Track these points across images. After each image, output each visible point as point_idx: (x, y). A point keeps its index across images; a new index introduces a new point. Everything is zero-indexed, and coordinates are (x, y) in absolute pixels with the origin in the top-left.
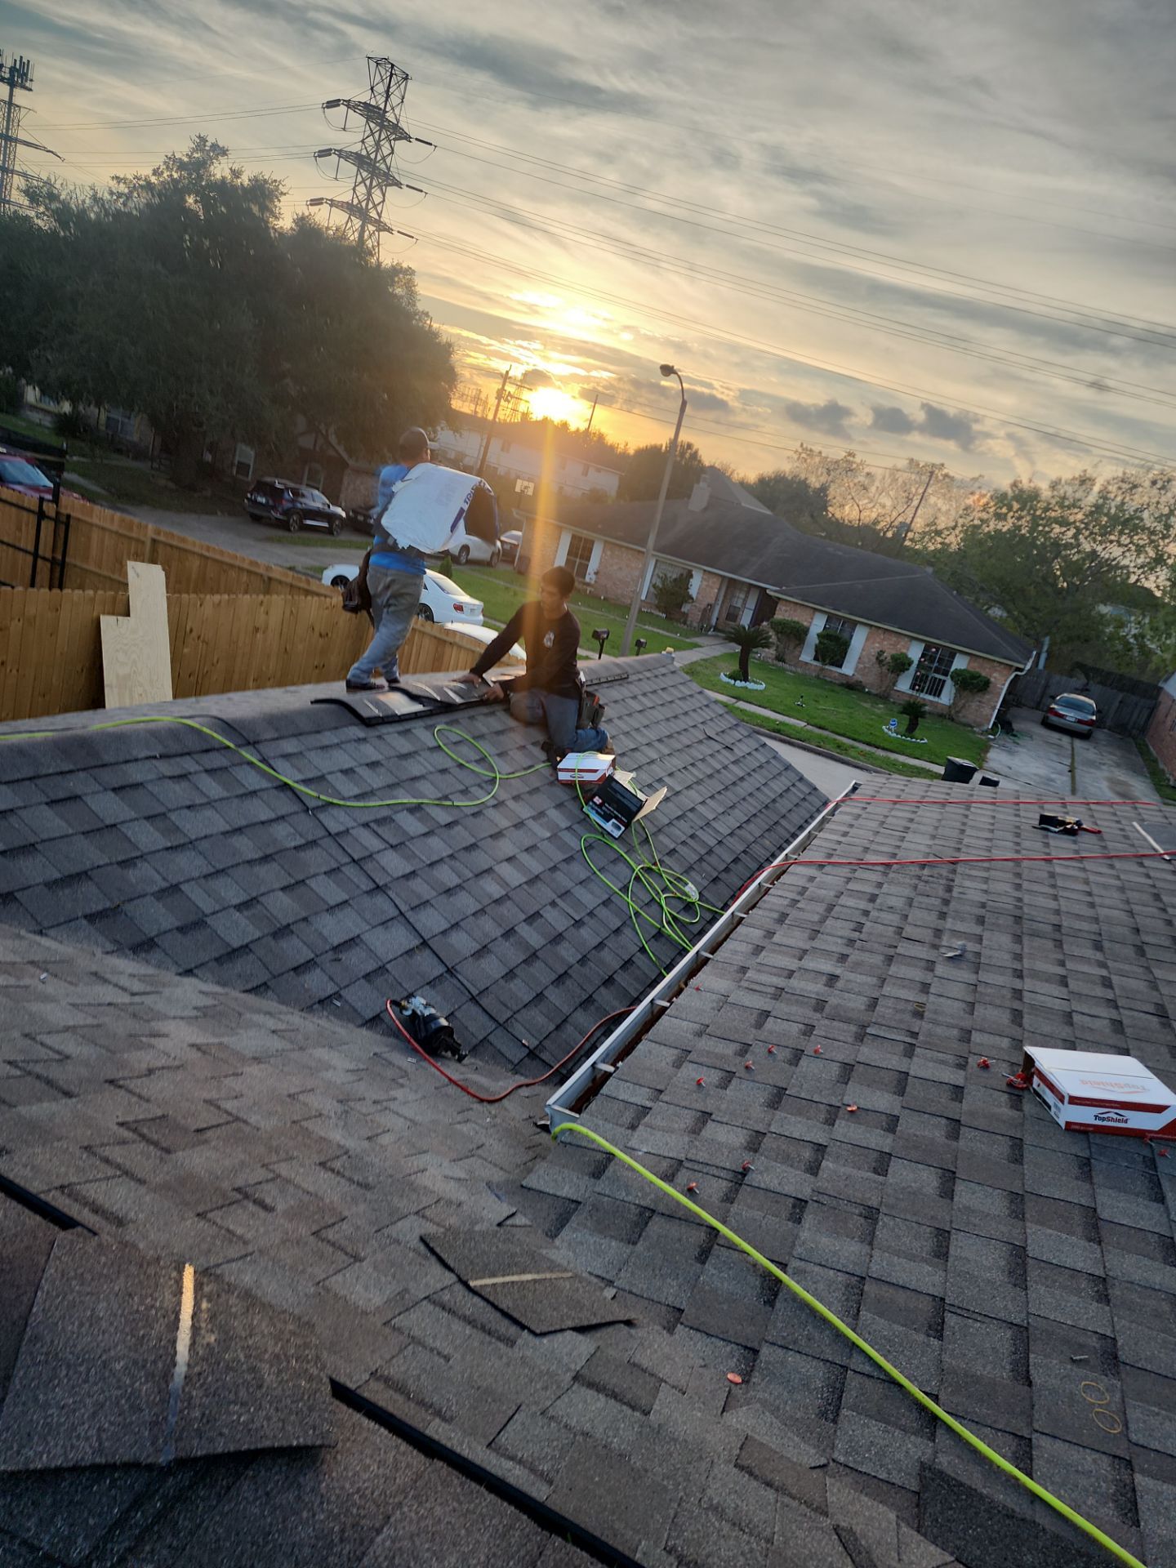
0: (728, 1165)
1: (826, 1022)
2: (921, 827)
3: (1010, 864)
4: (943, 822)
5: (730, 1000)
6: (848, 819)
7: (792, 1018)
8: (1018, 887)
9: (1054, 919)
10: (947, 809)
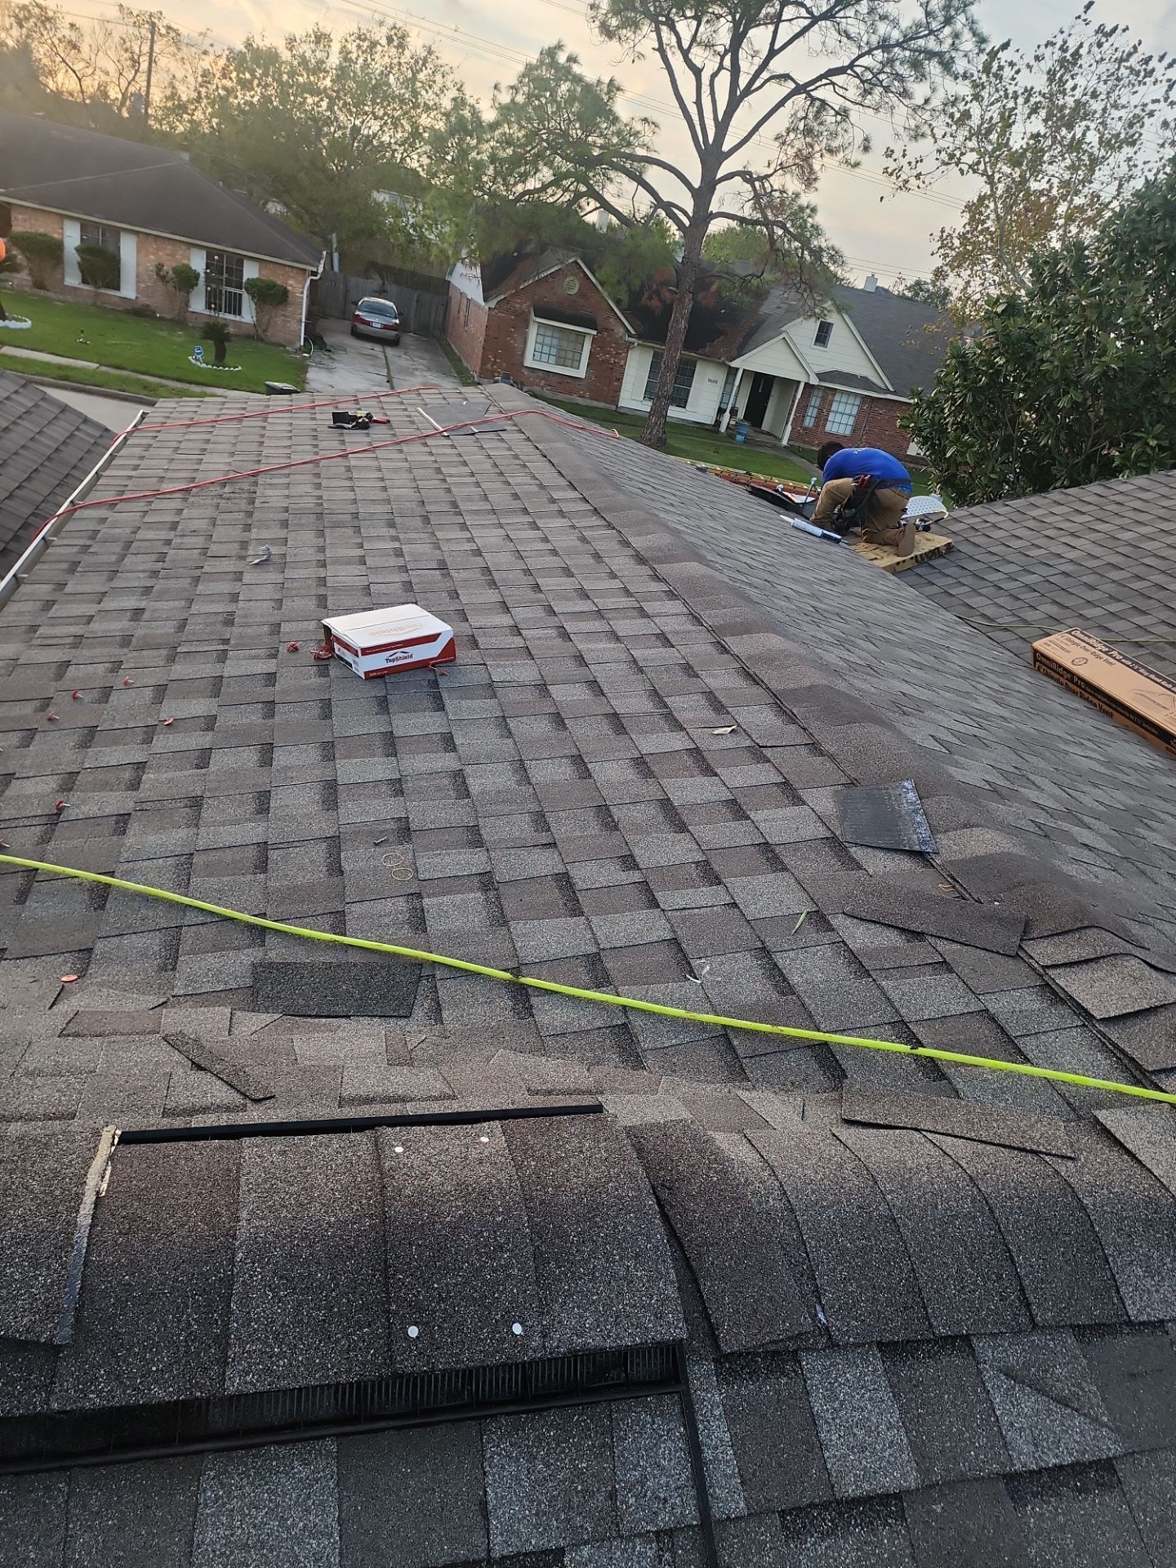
0: (39, 812)
1: (135, 653)
2: (218, 446)
3: (310, 466)
4: (240, 438)
5: (21, 661)
6: (138, 451)
7: (96, 660)
8: (318, 486)
9: (352, 508)
10: (244, 424)
